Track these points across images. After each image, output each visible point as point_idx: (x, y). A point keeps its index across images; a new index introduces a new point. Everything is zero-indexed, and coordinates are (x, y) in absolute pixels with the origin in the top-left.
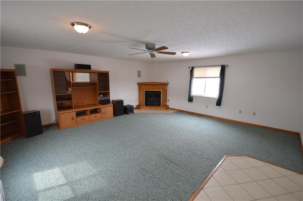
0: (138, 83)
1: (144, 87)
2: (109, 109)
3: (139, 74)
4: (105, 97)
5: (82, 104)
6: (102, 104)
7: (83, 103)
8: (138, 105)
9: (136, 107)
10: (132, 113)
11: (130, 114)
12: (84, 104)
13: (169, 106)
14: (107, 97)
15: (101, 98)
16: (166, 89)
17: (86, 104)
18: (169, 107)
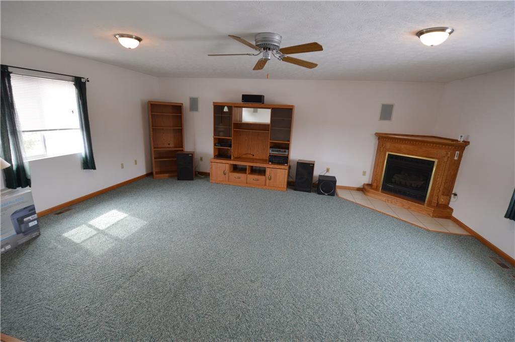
0: (377, 134)
1: (388, 145)
2: (280, 174)
3: (387, 112)
4: (280, 151)
5: (251, 156)
6: (273, 163)
7: (253, 155)
8: (368, 185)
9: (362, 187)
10: (328, 195)
11: (324, 194)
12: (254, 157)
13: (452, 210)
14: (285, 151)
15: (272, 153)
16: (456, 158)
17: (258, 158)
18: (454, 215)
